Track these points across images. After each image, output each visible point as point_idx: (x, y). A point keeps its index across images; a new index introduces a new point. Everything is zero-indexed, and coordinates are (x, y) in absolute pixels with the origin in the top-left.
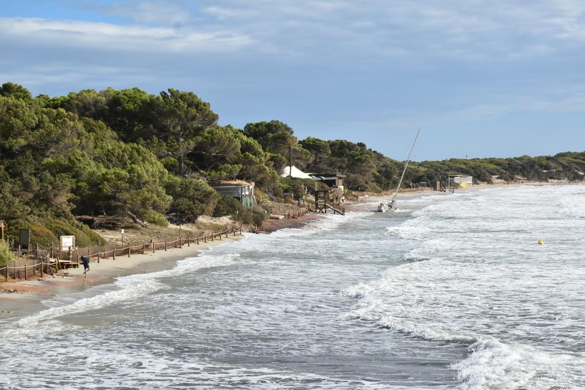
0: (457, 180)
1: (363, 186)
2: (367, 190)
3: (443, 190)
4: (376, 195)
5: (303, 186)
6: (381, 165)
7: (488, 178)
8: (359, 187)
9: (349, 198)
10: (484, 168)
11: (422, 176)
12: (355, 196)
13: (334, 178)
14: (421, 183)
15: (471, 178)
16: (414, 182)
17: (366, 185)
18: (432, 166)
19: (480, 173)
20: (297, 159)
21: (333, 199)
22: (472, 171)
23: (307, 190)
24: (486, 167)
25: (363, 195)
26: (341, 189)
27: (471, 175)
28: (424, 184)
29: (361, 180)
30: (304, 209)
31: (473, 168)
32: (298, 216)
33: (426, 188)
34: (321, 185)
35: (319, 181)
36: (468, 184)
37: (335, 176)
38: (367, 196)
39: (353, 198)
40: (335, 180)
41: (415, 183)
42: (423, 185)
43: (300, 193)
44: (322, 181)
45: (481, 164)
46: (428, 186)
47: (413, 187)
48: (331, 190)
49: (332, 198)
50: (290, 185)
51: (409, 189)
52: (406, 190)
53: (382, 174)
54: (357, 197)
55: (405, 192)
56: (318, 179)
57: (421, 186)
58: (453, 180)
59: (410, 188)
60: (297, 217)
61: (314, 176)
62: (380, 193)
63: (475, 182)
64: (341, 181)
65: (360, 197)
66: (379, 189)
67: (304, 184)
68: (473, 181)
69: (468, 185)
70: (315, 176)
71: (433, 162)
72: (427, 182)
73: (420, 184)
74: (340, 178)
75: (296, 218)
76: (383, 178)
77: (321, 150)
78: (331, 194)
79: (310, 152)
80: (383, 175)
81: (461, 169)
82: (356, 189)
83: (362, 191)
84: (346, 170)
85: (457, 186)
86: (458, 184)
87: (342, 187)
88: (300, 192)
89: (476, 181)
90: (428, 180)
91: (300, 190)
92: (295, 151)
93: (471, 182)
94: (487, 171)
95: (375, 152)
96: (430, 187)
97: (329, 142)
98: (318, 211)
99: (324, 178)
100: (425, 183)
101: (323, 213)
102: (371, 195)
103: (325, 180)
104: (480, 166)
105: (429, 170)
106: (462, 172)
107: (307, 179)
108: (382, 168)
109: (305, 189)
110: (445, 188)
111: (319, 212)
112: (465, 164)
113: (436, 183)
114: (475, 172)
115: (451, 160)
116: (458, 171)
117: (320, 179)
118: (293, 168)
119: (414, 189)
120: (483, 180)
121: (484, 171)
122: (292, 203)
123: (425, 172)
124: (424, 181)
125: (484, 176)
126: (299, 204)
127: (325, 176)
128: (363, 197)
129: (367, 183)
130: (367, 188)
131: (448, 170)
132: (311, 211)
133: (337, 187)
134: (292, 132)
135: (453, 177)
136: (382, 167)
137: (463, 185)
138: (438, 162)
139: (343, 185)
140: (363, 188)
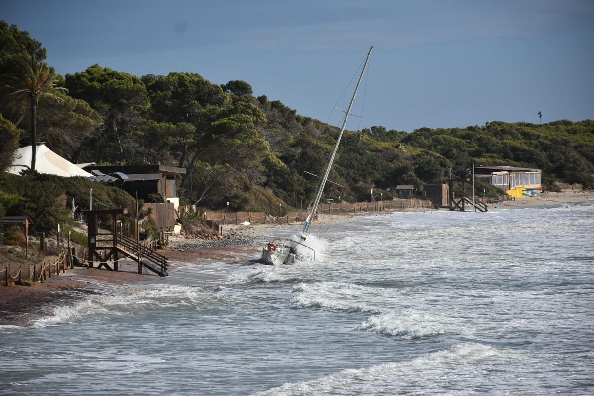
0: (498, 179)
1: (236, 197)
2: (247, 208)
3: (457, 206)
4: (272, 222)
5: (63, 198)
6: (291, 139)
7: (585, 174)
8: (227, 199)
9: (195, 229)
10: (576, 148)
11: (404, 170)
12: (209, 223)
13: (152, 177)
14: (399, 187)
15: (537, 173)
16: (378, 184)
17: (247, 195)
18: (437, 142)
19: (563, 161)
20: (55, 125)
21: (147, 231)
22: (543, 156)
23: (74, 209)
24: (581, 146)
25: (236, 222)
26: (173, 205)
27: (539, 167)
28: (408, 191)
29: (232, 181)
30: (55, 261)
31: (545, 148)
32: (35, 279)
33: (413, 201)
34: (113, 194)
35: (110, 183)
36: (528, 190)
37: (155, 169)
38: (247, 223)
39: (205, 228)
40: (157, 181)
41: (384, 188)
42: (405, 195)
43: (52, 218)
44: (120, 182)
45: (572, 138)
46: (418, 195)
47: (378, 199)
48: (140, 207)
49: (142, 230)
50: (24, 195)
51: (364, 205)
52: (356, 206)
53: (293, 163)
54: (217, 227)
55: (354, 211)
56: (108, 178)
57: (400, 197)
58: (488, 180)
59: (369, 200)
60: (30, 282)
61: (97, 172)
62: (283, 215)
63: (548, 185)
64: (171, 185)
65: (226, 228)
66: (281, 204)
67: (68, 193)
68: (542, 182)
69: (529, 193)
70: (102, 170)
71: (441, 131)
72: (417, 185)
73: (398, 191)
74: (170, 176)
75: (28, 285)
76: (296, 176)
77: (124, 101)
78: (141, 217)
79: (92, 106)
80: (296, 167)
81: (514, 149)
82: (218, 206)
83: (235, 209)
84: (192, 154)
85: (498, 195)
86: (501, 192)
87: (175, 201)
88: (51, 215)
89: (551, 182)
90: (419, 180)
91: (53, 209)
92: (49, 105)
93: (539, 186)
94: (583, 155)
95: (276, 105)
96: (424, 199)
97: (146, 79)
98: (96, 264)
99: (124, 177)
100: (411, 187)
101: (109, 268)
102: (257, 223)
103: (128, 182)
104: (565, 143)
105: (427, 153)
106: (517, 159)
107: (76, 177)
108: (293, 149)
109: (69, 205)
110: (463, 200)
111: (99, 267)
112: (526, 135)
113: (440, 188)
114: (551, 157)
115: (489, 127)
116: (505, 157)
117: (114, 179)
118: (42, 149)
119: (380, 203)
120: (571, 181)
121: (575, 155)
122: (24, 244)
123: (414, 158)
124: (407, 183)
125: (574, 169)
126: (42, 246)
127: (127, 171)
128: (236, 227)
129: (247, 188)
130: (246, 201)
131: (478, 154)
132: (76, 263)
133: (161, 200)
134: (41, 55)
135: (489, 172)
136: (293, 145)
137: (515, 192)
138: (454, 131)
139: (178, 194)
140: (238, 201)
